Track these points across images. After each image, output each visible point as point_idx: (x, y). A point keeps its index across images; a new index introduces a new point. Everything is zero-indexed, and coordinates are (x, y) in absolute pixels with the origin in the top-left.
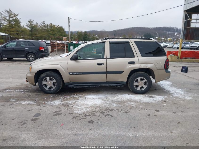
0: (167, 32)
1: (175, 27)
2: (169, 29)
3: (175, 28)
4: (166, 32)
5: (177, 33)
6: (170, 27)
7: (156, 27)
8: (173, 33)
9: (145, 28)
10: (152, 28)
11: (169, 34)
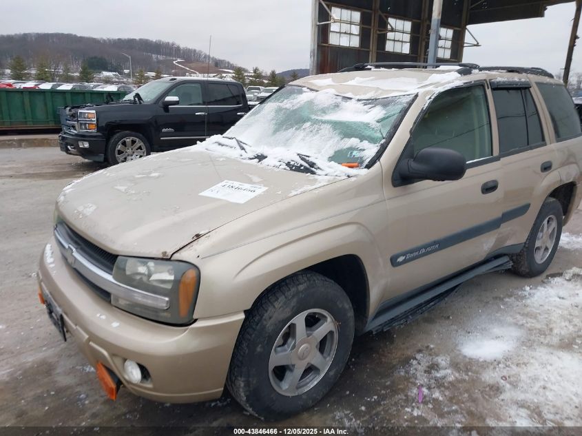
0: (154, 56)
1: (171, 42)
2: (157, 47)
3: (173, 44)
4: (149, 54)
5: (179, 60)
6: (160, 41)
7: (117, 38)
8: (168, 58)
9: (81, 38)
10: (104, 40)
11: (159, 62)
